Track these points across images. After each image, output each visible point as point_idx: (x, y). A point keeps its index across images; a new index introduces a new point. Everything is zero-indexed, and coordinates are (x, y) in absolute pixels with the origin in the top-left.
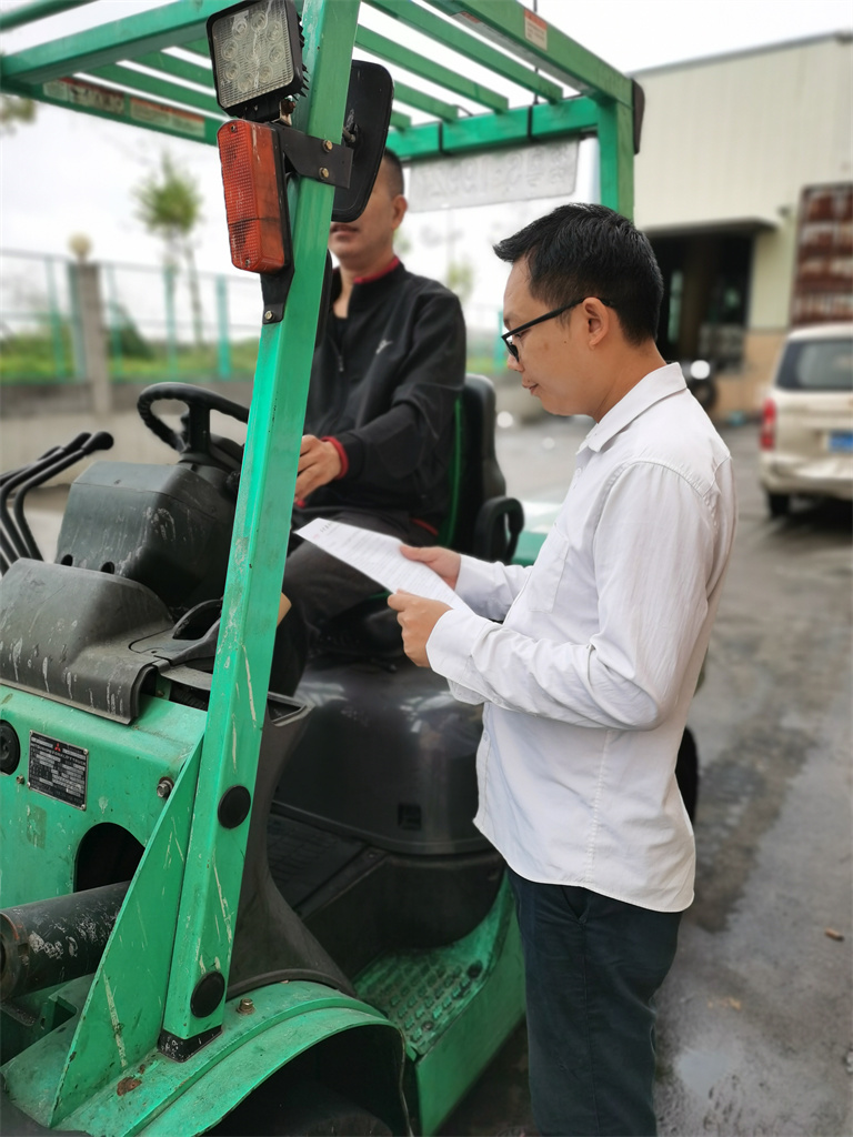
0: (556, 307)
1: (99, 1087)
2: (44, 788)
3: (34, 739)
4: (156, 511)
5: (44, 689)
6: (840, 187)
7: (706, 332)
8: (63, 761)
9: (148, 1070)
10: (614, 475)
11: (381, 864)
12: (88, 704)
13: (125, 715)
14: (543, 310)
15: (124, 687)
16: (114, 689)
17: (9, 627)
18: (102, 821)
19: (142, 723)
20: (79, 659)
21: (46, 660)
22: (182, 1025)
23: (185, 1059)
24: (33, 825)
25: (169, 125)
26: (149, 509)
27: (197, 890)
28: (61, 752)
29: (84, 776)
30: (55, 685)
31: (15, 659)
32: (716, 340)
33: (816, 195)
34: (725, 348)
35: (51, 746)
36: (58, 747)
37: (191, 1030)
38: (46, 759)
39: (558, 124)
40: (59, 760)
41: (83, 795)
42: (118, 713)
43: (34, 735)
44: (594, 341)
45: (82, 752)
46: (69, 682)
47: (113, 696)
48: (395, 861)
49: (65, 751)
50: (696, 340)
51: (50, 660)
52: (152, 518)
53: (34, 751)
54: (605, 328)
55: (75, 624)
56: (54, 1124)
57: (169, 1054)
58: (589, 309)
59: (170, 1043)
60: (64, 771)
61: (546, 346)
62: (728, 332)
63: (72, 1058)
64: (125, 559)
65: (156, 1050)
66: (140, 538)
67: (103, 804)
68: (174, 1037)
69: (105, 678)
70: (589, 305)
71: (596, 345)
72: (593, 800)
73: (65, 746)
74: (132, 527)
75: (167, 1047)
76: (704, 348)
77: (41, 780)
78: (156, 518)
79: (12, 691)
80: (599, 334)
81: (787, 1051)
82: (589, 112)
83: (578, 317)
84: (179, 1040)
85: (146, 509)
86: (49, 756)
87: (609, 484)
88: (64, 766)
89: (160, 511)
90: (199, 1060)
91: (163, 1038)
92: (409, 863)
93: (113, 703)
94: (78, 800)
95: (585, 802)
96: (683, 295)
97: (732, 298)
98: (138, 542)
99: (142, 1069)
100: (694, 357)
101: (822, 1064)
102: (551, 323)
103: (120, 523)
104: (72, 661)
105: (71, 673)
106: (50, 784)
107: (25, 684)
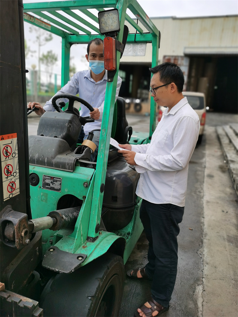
0: (165, 84)
1: (79, 247)
2: (48, 188)
3: (44, 177)
4: (68, 124)
5: (45, 165)
6: (172, 56)
7: (139, 91)
8: (54, 181)
9: (87, 244)
10: (180, 119)
11: (108, 210)
12: (60, 168)
13: (71, 170)
14: (162, 84)
15: (71, 163)
16: (68, 164)
17: (33, 151)
18: (66, 194)
19: (75, 171)
20: (56, 158)
21: (46, 158)
22: (93, 235)
23: (94, 242)
24: (43, 197)
25: (43, 26)
26: (67, 124)
27: (96, 206)
28: (53, 179)
29: (60, 184)
30: (50, 164)
31: (36, 158)
32: (142, 93)
33: (167, 58)
34: (144, 96)
35: (50, 178)
36: (52, 178)
37: (95, 236)
38: (48, 181)
39: (142, 39)
40: (53, 181)
41: (60, 189)
42: (69, 169)
43: (44, 176)
44: (172, 92)
45: (60, 179)
46: (54, 163)
47: (68, 166)
48: (111, 210)
49: (54, 179)
50: (137, 93)
51: (48, 158)
52: (68, 126)
53: (44, 180)
54: (175, 89)
55: (54, 150)
56: (74, 253)
57: (90, 241)
58: (172, 85)
59: (90, 239)
60: (54, 183)
61: (162, 92)
62: (145, 91)
63: (76, 240)
64: (60, 135)
65: (86, 241)
66: (64, 131)
67: (66, 190)
68: (91, 237)
69: (65, 162)
70: (172, 84)
71: (173, 93)
72: (172, 186)
73: (55, 178)
74: (62, 128)
75: (89, 240)
76: (139, 95)
77: (46, 186)
78: (69, 126)
79: (34, 166)
80: (173, 90)
81: (185, 252)
82: (150, 37)
83: (170, 86)
84: (92, 238)
85: (66, 124)
86: (49, 180)
87: (178, 121)
88: (54, 182)
89: (70, 124)
90: (97, 242)
91: (88, 239)
92: (114, 210)
93: (68, 167)
94: (59, 190)
95: (170, 186)
96: (133, 81)
97: (146, 83)
98: (64, 132)
99: (85, 244)
100: (137, 98)
101: (193, 254)
102: (164, 87)
103: (58, 127)
104: (54, 158)
105: (54, 161)
106: (50, 187)
107: (39, 164)
